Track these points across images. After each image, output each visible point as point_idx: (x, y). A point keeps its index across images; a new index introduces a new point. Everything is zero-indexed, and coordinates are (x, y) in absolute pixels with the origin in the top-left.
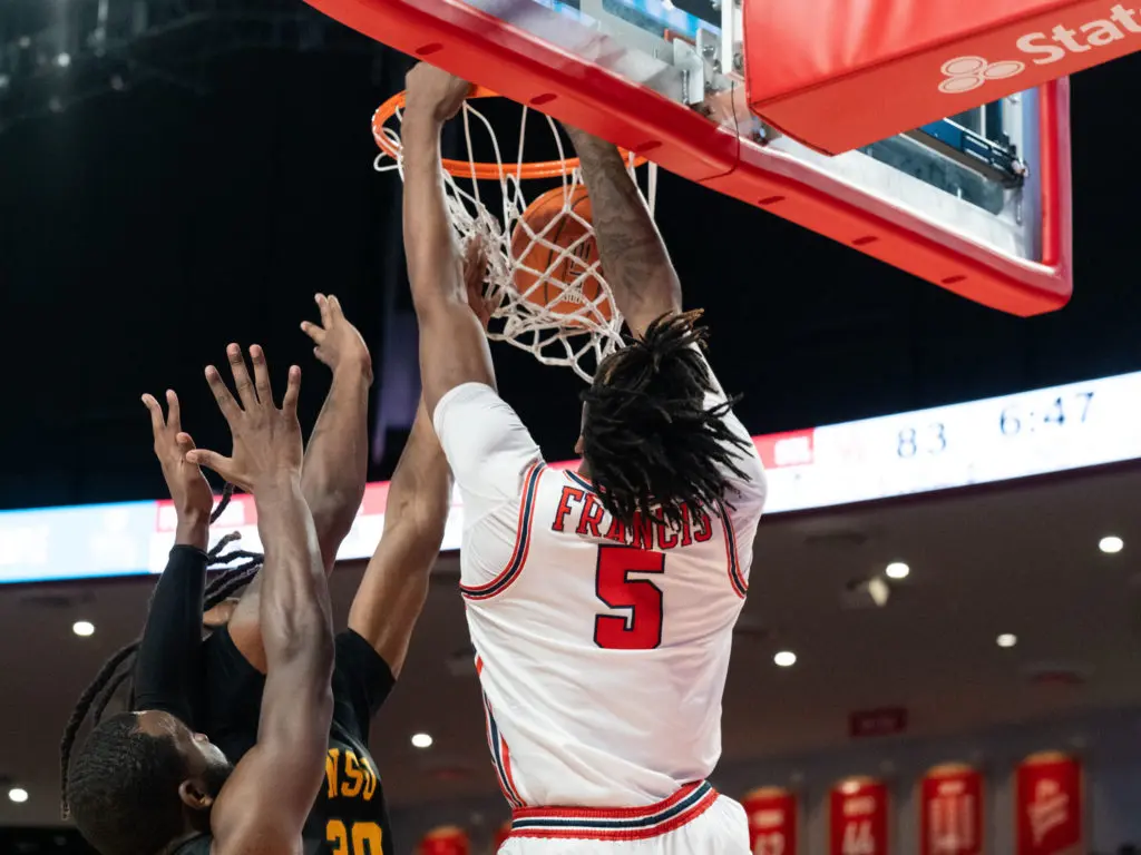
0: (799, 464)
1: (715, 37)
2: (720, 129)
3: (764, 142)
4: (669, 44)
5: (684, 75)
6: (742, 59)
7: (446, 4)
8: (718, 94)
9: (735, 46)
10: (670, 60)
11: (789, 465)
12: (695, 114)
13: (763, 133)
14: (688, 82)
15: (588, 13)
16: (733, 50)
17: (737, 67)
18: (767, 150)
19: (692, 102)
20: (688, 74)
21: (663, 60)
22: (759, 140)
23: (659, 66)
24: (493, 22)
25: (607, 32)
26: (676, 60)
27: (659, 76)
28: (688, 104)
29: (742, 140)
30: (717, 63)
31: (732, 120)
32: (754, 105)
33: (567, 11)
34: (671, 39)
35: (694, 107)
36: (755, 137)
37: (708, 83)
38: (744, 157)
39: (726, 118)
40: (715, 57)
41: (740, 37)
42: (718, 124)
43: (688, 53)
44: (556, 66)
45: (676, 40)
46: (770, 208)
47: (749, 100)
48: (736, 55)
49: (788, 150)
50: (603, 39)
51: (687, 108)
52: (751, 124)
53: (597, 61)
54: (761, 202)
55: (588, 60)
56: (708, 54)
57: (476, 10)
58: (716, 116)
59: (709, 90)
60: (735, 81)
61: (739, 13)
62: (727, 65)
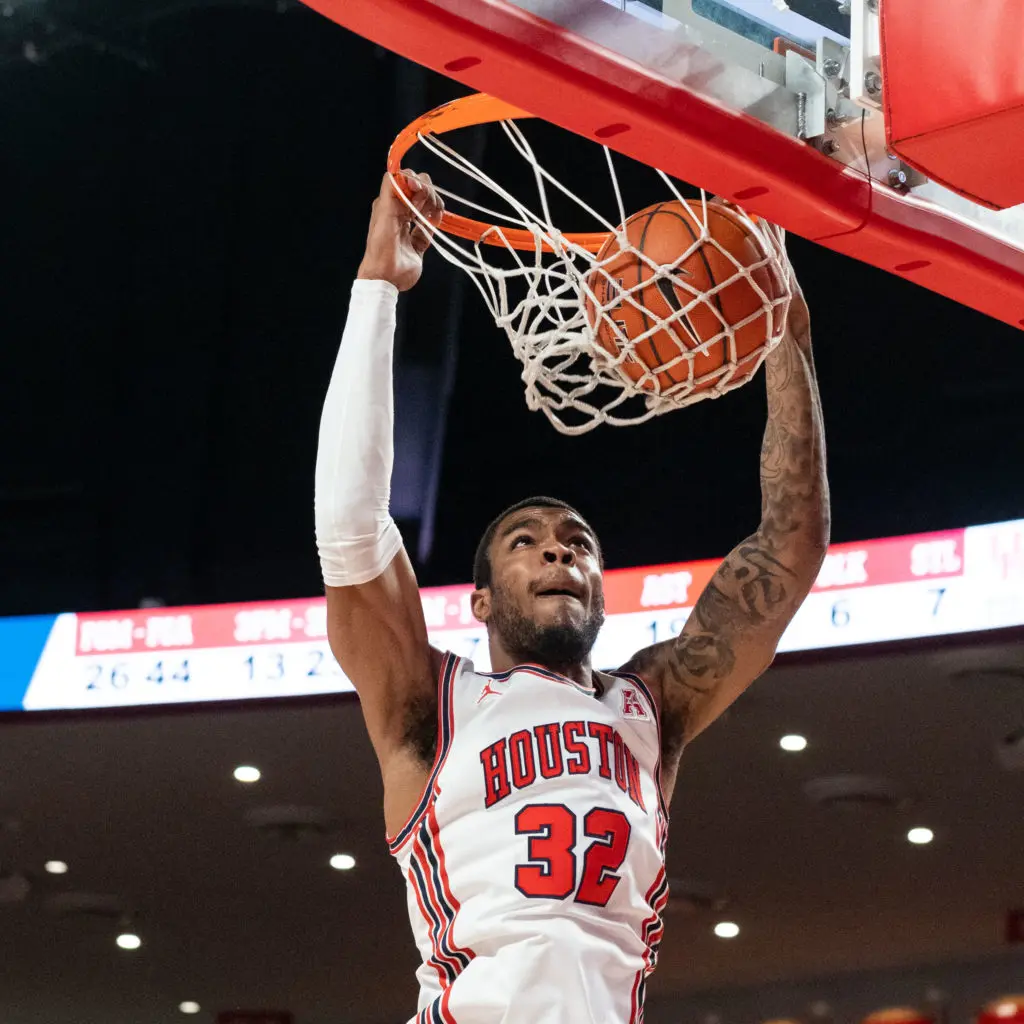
0: (944, 575)
1: (840, 48)
2: (846, 171)
3: (904, 189)
4: (779, 57)
5: (799, 100)
6: (877, 79)
7: (487, 6)
8: (844, 125)
9: (866, 61)
10: (782, 80)
11: (928, 576)
12: (812, 151)
13: (902, 178)
14: (804, 111)
15: (671, 15)
16: (864, 68)
17: (871, 90)
18: (907, 199)
19: (809, 136)
20: (804, 98)
21: (772, 79)
22: (898, 186)
23: (768, 86)
24: (551, 30)
25: (699, 43)
26: (788, 81)
27: (767, 100)
28: (803, 137)
29: (875, 185)
30: (843, 83)
31: (861, 159)
32: (894, 143)
33: (644, 13)
34: (782, 52)
35: (812, 141)
36: (892, 182)
37: (830, 110)
38: (877, 209)
39: (855, 157)
40: (840, 75)
41: (876, 50)
42: (845, 165)
43: (805, 71)
44: (632, 87)
45: (789, 52)
46: (912, 276)
47: (889, 137)
48: (868, 75)
49: (937, 200)
50: (693, 51)
51: (802, 143)
52: (886, 166)
53: (685, 81)
54: (897, 268)
55: (672, 78)
56: (831, 71)
57: (528, 14)
58: (841, 153)
59: (832, 120)
60: (867, 108)
61: (875, 20)
62: (857, 87)
